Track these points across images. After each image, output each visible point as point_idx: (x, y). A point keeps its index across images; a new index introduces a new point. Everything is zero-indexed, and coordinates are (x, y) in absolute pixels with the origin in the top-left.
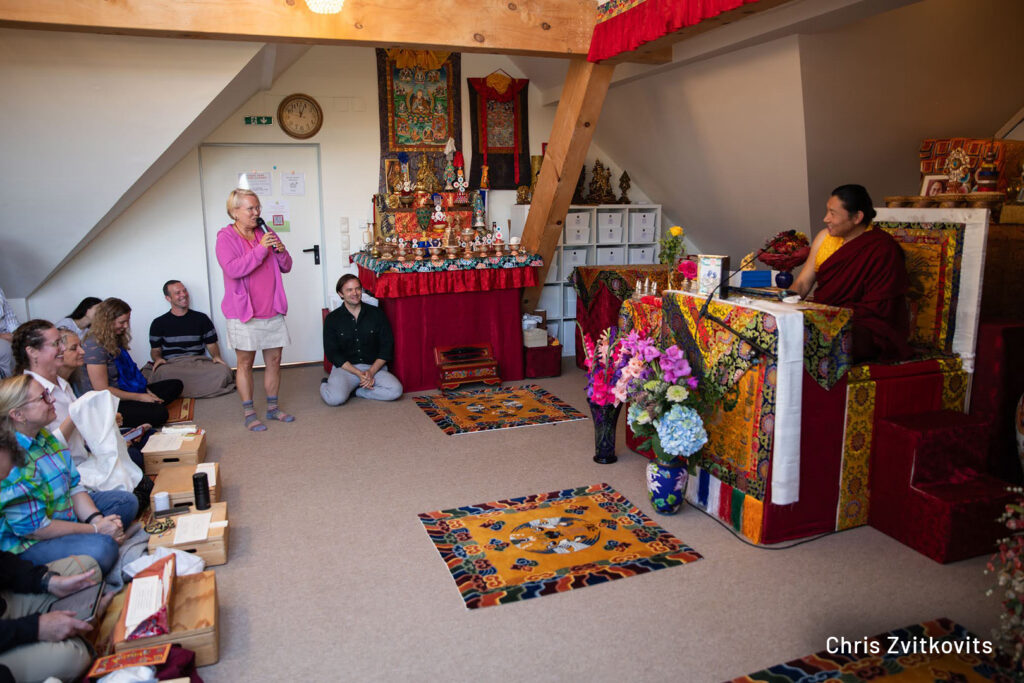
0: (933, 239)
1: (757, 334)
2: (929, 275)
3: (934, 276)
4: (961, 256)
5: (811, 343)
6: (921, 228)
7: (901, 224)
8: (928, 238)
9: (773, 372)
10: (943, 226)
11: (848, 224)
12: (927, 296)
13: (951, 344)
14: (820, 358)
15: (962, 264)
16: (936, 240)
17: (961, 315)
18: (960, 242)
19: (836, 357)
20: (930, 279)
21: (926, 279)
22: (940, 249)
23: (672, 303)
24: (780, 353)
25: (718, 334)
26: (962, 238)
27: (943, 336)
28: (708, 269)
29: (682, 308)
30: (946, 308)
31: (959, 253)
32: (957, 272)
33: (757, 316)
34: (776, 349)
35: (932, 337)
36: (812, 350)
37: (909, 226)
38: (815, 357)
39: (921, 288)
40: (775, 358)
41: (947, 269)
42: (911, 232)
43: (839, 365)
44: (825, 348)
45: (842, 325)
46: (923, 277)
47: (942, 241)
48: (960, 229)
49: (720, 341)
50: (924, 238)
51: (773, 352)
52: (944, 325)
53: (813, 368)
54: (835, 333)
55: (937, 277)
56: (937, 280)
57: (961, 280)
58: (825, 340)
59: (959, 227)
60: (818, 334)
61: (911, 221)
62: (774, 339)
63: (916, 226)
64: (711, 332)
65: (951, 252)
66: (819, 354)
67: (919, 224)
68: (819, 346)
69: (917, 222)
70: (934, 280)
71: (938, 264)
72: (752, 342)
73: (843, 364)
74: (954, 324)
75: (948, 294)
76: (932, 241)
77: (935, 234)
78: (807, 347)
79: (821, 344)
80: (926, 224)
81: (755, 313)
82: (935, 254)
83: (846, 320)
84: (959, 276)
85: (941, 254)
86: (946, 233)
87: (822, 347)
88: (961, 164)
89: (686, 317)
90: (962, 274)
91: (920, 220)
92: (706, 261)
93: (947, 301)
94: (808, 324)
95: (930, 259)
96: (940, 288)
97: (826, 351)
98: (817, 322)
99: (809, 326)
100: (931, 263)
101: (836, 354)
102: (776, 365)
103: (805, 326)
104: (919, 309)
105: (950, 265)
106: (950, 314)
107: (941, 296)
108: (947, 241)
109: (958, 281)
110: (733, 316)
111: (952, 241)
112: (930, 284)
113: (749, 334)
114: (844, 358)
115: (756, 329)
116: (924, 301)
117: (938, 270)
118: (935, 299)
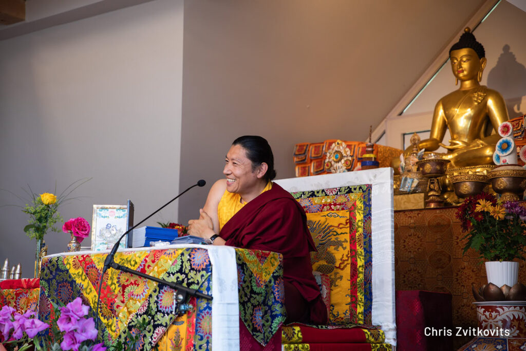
0: (340, 204)
1: (182, 277)
2: (338, 244)
3: (345, 245)
4: (370, 218)
5: (244, 285)
6: (326, 195)
7: (303, 193)
8: (335, 205)
9: (207, 317)
10: (349, 190)
11: (251, 176)
12: (339, 267)
13: (371, 317)
14: (254, 306)
15: (373, 227)
16: (343, 206)
17: (377, 282)
18: (368, 205)
19: (270, 307)
20: (340, 248)
21: (336, 249)
22: (347, 214)
23: (58, 269)
24: (215, 292)
25: (127, 290)
26: (370, 200)
27: (360, 309)
28: (106, 221)
29: (72, 271)
30: (361, 277)
31: (368, 216)
32: (368, 235)
33: (182, 254)
34: (209, 289)
35: (348, 314)
36: (246, 295)
37: (313, 194)
38: (249, 304)
39: (331, 260)
40: (210, 299)
41: (357, 234)
42: (316, 200)
43: (274, 317)
44: (258, 294)
45: (273, 269)
46: (332, 248)
47: (350, 205)
48: (366, 191)
49: (130, 298)
50: (330, 205)
51: (205, 292)
52: (360, 296)
53: (247, 318)
54: (267, 278)
55: (347, 245)
56: (348, 248)
57: (373, 244)
58: (258, 285)
59: (365, 188)
60: (251, 276)
61: (315, 189)
62: (206, 275)
63: (320, 194)
64: (118, 290)
65: (359, 217)
66: (252, 301)
67: (323, 191)
68: (252, 292)
69: (321, 188)
70: (344, 248)
71: (348, 230)
72: (176, 287)
73: (276, 316)
74: (371, 294)
75: (360, 262)
76: (338, 206)
77: (341, 199)
78: (241, 290)
79: (254, 288)
80: (331, 190)
81: (180, 252)
82: (343, 221)
83: (277, 263)
84: (370, 240)
85: (350, 219)
86: (352, 196)
87: (255, 293)
88: (342, 157)
89: (78, 281)
90: (373, 238)
91: (324, 187)
92: (103, 213)
93: (360, 269)
94: (240, 263)
95: (338, 227)
96: (352, 256)
97: (260, 299)
98: (248, 261)
99: (242, 266)
100: (339, 231)
101: (270, 303)
102: (210, 309)
103: (238, 265)
104: (331, 284)
105: (361, 230)
106: (365, 284)
107: (354, 265)
108: (354, 205)
109: (370, 246)
110: (149, 263)
111: (360, 205)
112: (340, 254)
113: (173, 279)
114: (278, 309)
115: (180, 271)
116: (336, 273)
117: (347, 237)
118: (348, 271)
